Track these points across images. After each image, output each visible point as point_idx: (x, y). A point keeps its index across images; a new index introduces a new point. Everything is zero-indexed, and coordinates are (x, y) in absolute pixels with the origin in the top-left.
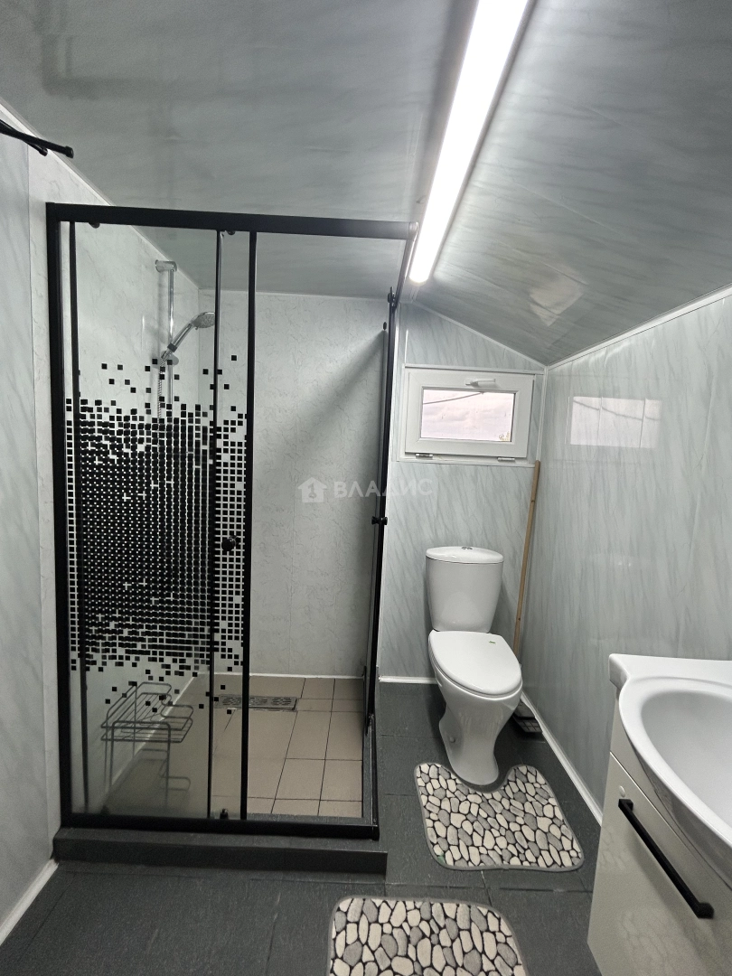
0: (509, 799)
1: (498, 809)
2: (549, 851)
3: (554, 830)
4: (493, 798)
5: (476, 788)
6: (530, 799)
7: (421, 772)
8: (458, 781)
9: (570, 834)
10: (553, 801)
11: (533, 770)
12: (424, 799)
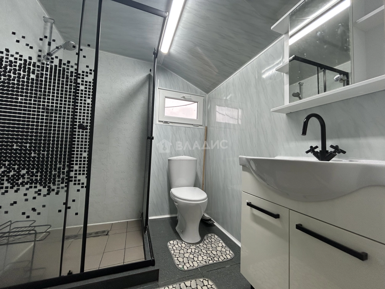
0: (206, 244)
1: (202, 248)
2: (222, 256)
3: (223, 250)
4: (200, 245)
5: (193, 244)
6: (213, 243)
7: (170, 244)
8: (186, 243)
9: (229, 249)
10: (221, 242)
11: (213, 234)
12: (172, 252)
